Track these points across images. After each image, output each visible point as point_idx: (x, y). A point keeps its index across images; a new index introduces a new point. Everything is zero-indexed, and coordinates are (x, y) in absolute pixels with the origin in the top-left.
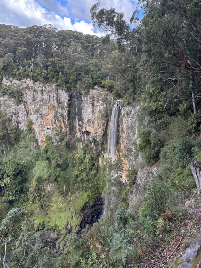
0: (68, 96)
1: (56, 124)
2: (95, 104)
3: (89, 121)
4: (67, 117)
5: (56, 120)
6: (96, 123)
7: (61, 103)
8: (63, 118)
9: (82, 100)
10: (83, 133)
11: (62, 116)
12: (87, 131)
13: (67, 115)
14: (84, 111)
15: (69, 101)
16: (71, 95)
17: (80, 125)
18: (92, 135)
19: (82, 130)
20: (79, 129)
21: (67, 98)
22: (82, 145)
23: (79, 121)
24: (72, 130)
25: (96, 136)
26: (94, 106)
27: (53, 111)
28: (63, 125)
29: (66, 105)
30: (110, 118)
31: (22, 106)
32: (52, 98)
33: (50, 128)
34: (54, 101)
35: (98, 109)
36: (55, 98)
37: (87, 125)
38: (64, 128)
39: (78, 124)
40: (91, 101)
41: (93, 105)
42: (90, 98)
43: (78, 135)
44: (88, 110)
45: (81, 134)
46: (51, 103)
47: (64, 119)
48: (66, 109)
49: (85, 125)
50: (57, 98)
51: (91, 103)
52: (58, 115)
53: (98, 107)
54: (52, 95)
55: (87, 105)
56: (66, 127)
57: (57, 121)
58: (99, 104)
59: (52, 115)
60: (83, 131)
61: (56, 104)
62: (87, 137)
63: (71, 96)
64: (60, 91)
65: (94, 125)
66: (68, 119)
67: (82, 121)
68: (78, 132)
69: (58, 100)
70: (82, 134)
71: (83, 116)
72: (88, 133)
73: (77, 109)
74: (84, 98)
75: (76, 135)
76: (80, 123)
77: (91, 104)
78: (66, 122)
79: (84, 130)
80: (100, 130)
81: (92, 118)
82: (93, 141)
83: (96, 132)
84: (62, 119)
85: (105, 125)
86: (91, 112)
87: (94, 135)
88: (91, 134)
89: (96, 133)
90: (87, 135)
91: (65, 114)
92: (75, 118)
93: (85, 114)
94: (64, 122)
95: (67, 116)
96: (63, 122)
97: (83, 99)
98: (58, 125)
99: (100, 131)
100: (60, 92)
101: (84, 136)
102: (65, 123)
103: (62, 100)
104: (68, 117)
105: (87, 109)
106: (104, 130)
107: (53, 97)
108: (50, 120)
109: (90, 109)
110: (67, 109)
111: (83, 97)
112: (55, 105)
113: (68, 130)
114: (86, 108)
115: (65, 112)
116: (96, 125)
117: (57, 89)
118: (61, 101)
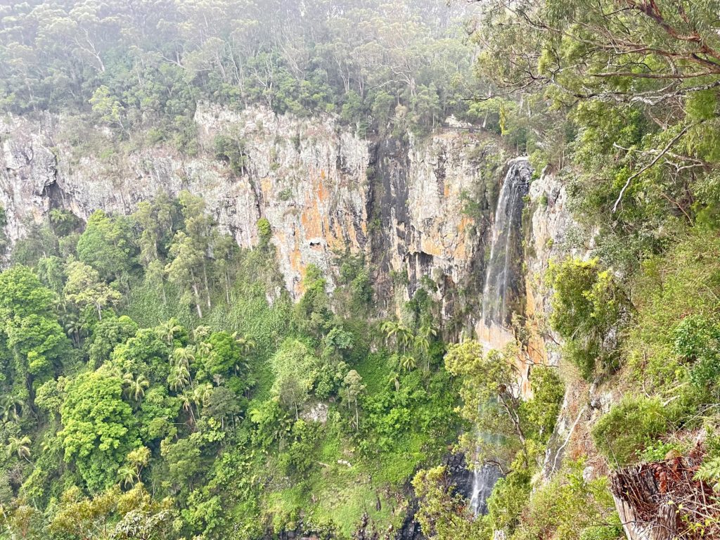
0: (370, 151)
1: (334, 231)
2: (448, 172)
3: (429, 222)
4: (364, 212)
5: (336, 221)
6: (448, 230)
7: (349, 173)
8: (355, 213)
9: (408, 162)
10: (411, 258)
11: (352, 209)
12: (422, 253)
13: (366, 206)
14: (414, 193)
15: (370, 164)
16: (377, 148)
17: (401, 235)
18: (437, 266)
19: (407, 250)
20: (400, 247)
21: (366, 158)
22: (407, 294)
23: (398, 224)
24: (379, 247)
25: (450, 268)
26: (444, 176)
27: (326, 194)
28: (352, 233)
29: (363, 177)
30: (492, 213)
31: (243, 183)
32: (325, 158)
33: (318, 244)
34: (329, 165)
35: (456, 187)
36: (331, 157)
37: (423, 236)
38: (355, 242)
39: (396, 233)
40: (434, 163)
41: (441, 175)
42: (432, 154)
43: (397, 264)
44: (426, 190)
45: (404, 260)
46: (320, 172)
47: (358, 218)
48: (361, 189)
49: (416, 233)
50: (339, 158)
51: (436, 168)
52: (341, 206)
53: (457, 180)
54: (324, 152)
55: (423, 176)
56: (363, 241)
57: (336, 224)
58: (459, 171)
59: (324, 206)
60: (412, 254)
61: (334, 175)
62: (422, 271)
63: (375, 152)
64: (346, 137)
65: (444, 235)
66: (369, 218)
67: (409, 223)
68: (395, 254)
69: (341, 164)
70: (407, 261)
71: (410, 208)
72: (426, 258)
73: (393, 189)
74: (414, 154)
75: (391, 264)
76: (402, 227)
77: (435, 171)
78: (363, 225)
79: (412, 249)
80: (462, 248)
81: (437, 213)
82: (441, 282)
83: (449, 256)
84: (350, 218)
85: (478, 234)
86: (434, 195)
87: (444, 265)
88: (435, 260)
89: (449, 260)
90: (422, 263)
91: (360, 202)
92: (389, 215)
93: (416, 201)
94: (355, 225)
95: (364, 208)
96: (353, 227)
97: (411, 157)
98: (339, 235)
99: (463, 253)
100: (346, 141)
101: (413, 267)
102: (361, 229)
103: (351, 162)
104: (367, 212)
105: (422, 188)
106: (476, 249)
107: (328, 155)
108: (319, 222)
109: (432, 187)
110: (367, 188)
111: (411, 151)
112: (330, 177)
113: (367, 249)
114: (420, 185)
115: (361, 196)
116: (451, 236)
117: (338, 132)
118: (348, 165)
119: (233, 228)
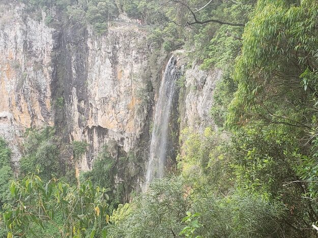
0: (54, 38)
1: (20, 107)
2: (121, 57)
3: (105, 101)
4: (49, 90)
5: (22, 97)
8: (40, 91)
10: (90, 131)
12: (99, 126)
14: (92, 75)
15: (54, 49)
16: (60, 35)
17: (81, 111)
18: (112, 138)
19: (87, 123)
20: (80, 121)
21: (51, 43)
22: (86, 162)
23: (79, 101)
25: (122, 139)
26: (117, 63)
28: (37, 109)
29: (47, 60)
30: (156, 95)
32: (13, 41)
34: (16, 48)
35: (127, 72)
36: (18, 40)
37: (100, 112)
38: (40, 116)
39: (76, 109)
40: (109, 51)
41: (114, 62)
44: (102, 73)
45: (84, 133)
46: (8, 53)
47: (42, 96)
48: (45, 70)
49: (94, 110)
50: (25, 42)
51: (111, 55)
52: (27, 84)
53: (128, 66)
54: (12, 35)
56: (47, 115)
57: (22, 101)
59: (11, 84)
60: (90, 127)
65: (117, 111)
66: (53, 95)
67: (88, 101)
68: (76, 127)
69: (28, 47)
70: (86, 133)
71: (89, 88)
72: (102, 131)
73: (74, 71)
74: (92, 43)
76: (82, 104)
78: (48, 102)
79: (91, 123)
81: (112, 93)
83: (121, 129)
84: (35, 96)
86: (109, 78)
88: (110, 133)
89: (121, 133)
90: (99, 136)
91: (45, 81)
92: (71, 94)
93: (94, 82)
94: (40, 102)
95: (49, 87)
96: (38, 103)
98: (25, 109)
100: (33, 28)
101: (91, 139)
102: (45, 105)
104: (51, 90)
105: (99, 72)
106: (143, 124)
108: (6, 98)
109: (107, 71)
111: (89, 40)
112: (17, 58)
115: (45, 76)
116: (123, 113)
118: (34, 49)
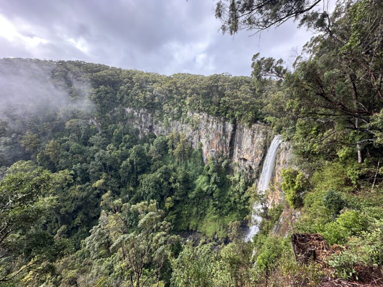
1: (219, 148)
2: (255, 136)
3: (248, 149)
7: (226, 132)
8: (226, 144)
9: (244, 131)
10: (241, 159)
11: (225, 142)
12: (244, 158)
15: (232, 131)
16: (235, 126)
17: (239, 152)
18: (248, 163)
20: (238, 155)
21: (232, 129)
22: (238, 170)
23: (239, 149)
24: (231, 155)
28: (224, 150)
29: (230, 134)
33: (214, 151)
34: (220, 130)
35: (257, 141)
37: (245, 153)
38: (225, 152)
39: (237, 151)
40: (251, 133)
41: (253, 137)
42: (251, 130)
43: (236, 160)
44: (248, 140)
46: (218, 131)
47: (227, 146)
49: (243, 152)
50: (224, 128)
52: (222, 141)
53: (258, 139)
55: (248, 136)
56: (227, 152)
57: (220, 146)
59: (217, 141)
62: (243, 164)
63: (235, 128)
64: (227, 123)
65: (252, 154)
66: (230, 146)
67: (241, 149)
68: (236, 157)
69: (224, 130)
70: (239, 160)
71: (242, 145)
72: (245, 160)
75: (234, 160)
77: (251, 135)
79: (241, 157)
80: (257, 159)
81: (251, 147)
82: (249, 168)
83: (252, 160)
84: (224, 145)
86: (250, 142)
87: (251, 163)
88: (248, 161)
91: (228, 141)
92: (236, 146)
93: (244, 143)
94: (225, 147)
97: (245, 130)
99: (257, 161)
101: (241, 162)
102: (227, 149)
103: (227, 129)
104: (230, 144)
106: (261, 160)
108: (215, 145)
109: (250, 140)
110: (230, 137)
112: (220, 133)
113: (228, 154)
115: (228, 139)
116: (254, 155)
117: (225, 121)
119: (192, 143)
